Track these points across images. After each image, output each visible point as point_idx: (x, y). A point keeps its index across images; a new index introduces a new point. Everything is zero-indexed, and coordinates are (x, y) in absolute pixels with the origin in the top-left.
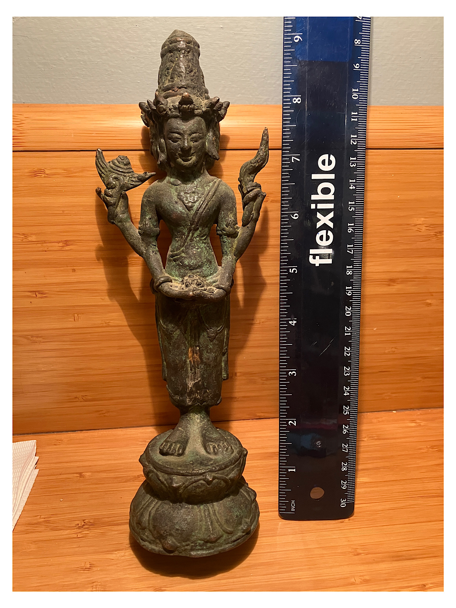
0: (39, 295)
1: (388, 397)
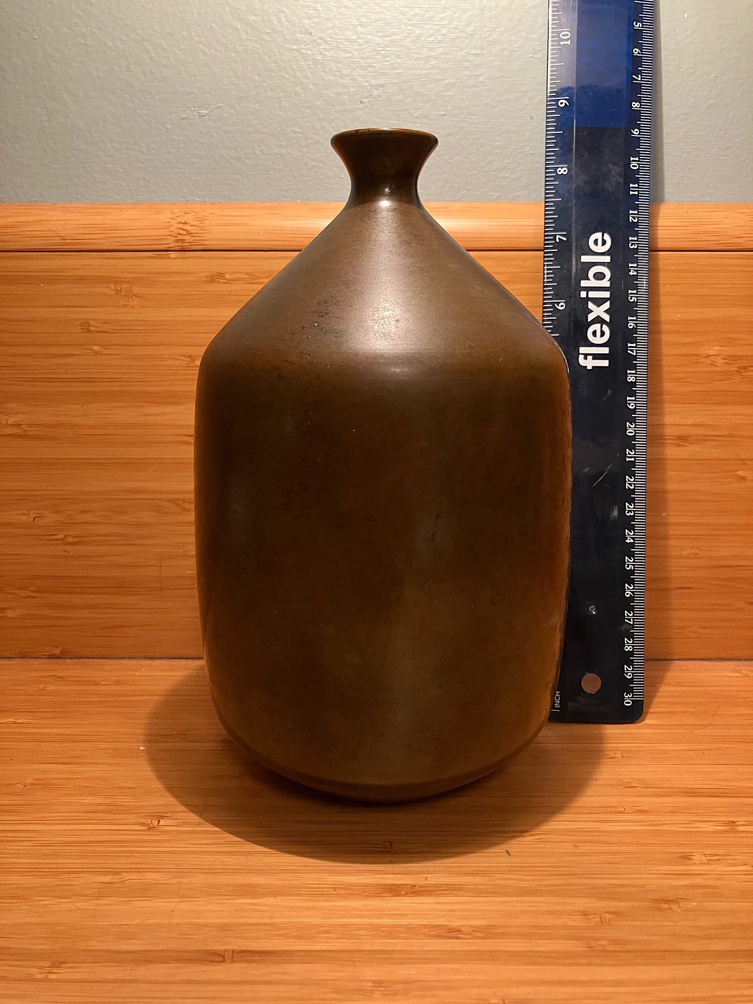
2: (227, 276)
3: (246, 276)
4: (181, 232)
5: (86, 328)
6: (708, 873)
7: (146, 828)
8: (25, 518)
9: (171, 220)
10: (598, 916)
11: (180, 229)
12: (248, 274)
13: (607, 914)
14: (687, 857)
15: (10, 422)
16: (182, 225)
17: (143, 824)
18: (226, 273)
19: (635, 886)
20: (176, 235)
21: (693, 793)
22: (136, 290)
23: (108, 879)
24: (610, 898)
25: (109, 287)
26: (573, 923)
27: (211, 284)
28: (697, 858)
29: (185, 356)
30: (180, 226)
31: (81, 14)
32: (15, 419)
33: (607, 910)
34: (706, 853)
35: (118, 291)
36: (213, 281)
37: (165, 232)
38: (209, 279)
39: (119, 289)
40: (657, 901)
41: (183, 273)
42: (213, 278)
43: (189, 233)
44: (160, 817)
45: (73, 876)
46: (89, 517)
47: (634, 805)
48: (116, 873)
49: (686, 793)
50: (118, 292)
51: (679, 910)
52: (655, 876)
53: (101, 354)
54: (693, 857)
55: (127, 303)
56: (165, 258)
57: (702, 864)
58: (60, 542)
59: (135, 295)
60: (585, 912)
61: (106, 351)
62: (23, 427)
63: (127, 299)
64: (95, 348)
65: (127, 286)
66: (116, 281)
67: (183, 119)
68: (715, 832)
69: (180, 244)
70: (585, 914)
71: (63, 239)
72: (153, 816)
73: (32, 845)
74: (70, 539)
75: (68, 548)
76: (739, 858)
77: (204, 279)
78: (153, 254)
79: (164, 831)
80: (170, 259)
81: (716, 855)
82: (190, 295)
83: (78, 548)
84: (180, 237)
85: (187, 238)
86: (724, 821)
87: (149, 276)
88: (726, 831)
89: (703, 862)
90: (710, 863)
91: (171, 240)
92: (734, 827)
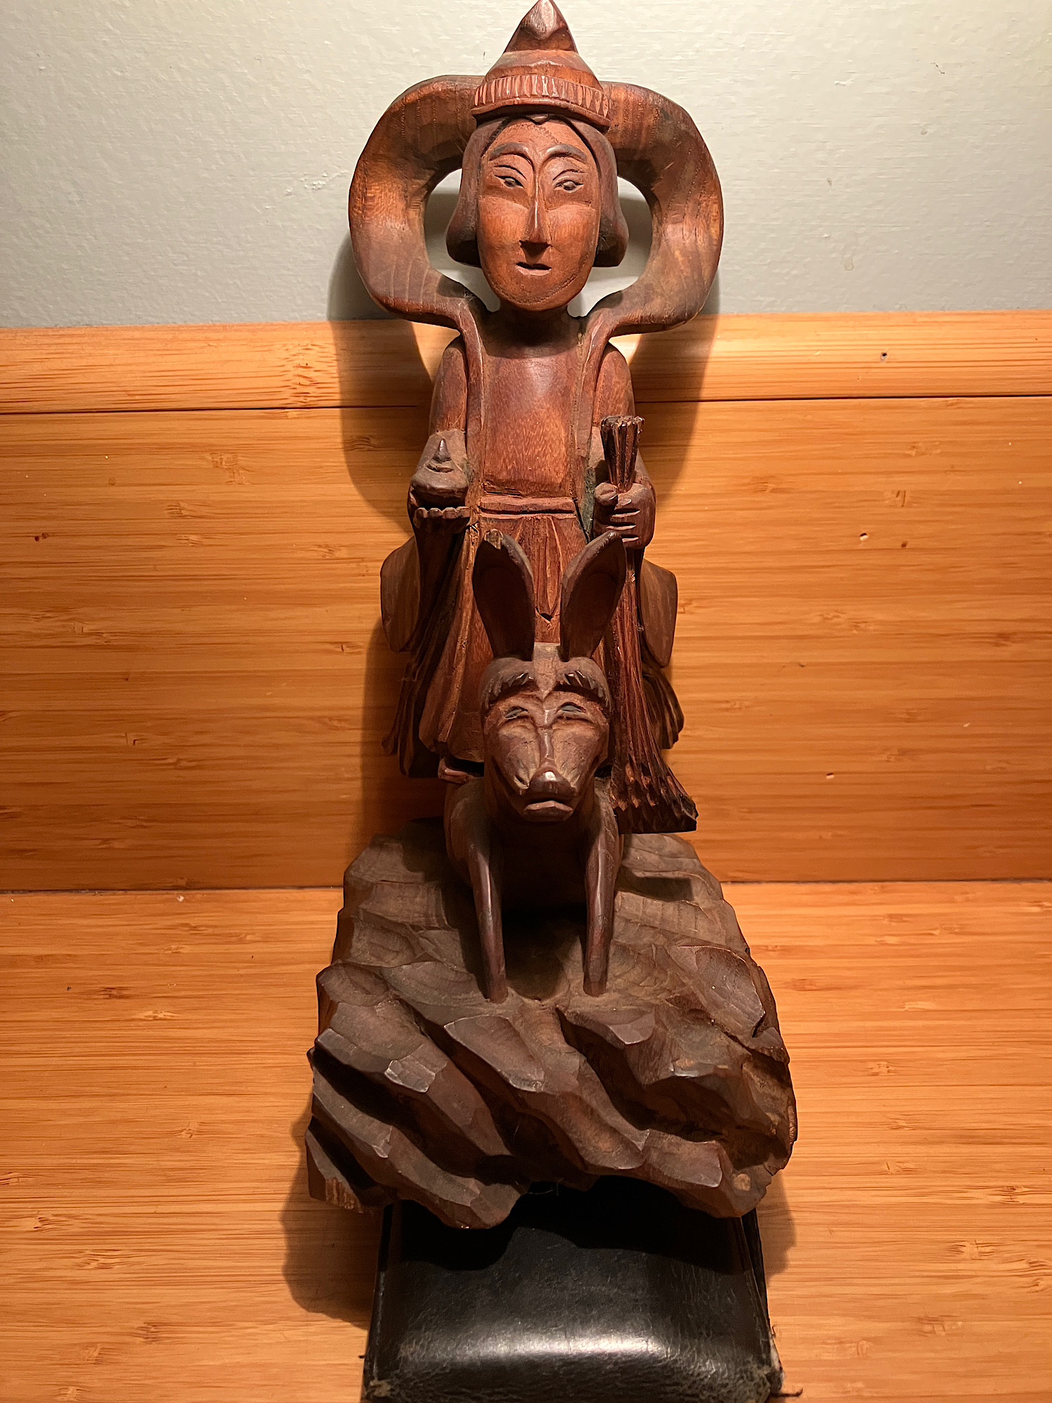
0: (347, 650)
1: (988, 854)
2: (373, 441)
4: (303, 381)
5: (176, 511)
6: (978, 1273)
8: (123, 741)
9: (284, 362)
10: (854, 1344)
11: (299, 376)
12: (404, 438)
13: (865, 1342)
14: (956, 1249)
15: (85, 630)
16: (302, 369)
18: (371, 436)
19: (896, 1297)
20: (296, 386)
21: (968, 1138)
22: (242, 461)
24: (870, 1317)
25: (203, 459)
26: (826, 1357)
27: (349, 452)
28: (968, 1249)
29: (320, 546)
30: (300, 371)
31: (111, 27)
32: (92, 627)
33: (865, 1335)
34: (978, 1242)
35: (217, 462)
36: (352, 448)
37: (278, 382)
38: (346, 445)
39: (218, 460)
40: (920, 1320)
41: (310, 438)
42: (353, 444)
43: (314, 384)
46: (205, 739)
47: (900, 1159)
49: (961, 1137)
50: (217, 465)
51: (943, 1334)
52: (919, 1280)
53: (203, 545)
54: (963, 1249)
55: (231, 480)
56: (281, 418)
58: (171, 767)
59: (243, 469)
60: (840, 1339)
61: (206, 542)
62: (104, 635)
63: (232, 474)
64: (193, 538)
65: (229, 456)
66: (214, 450)
67: (289, 194)
68: (991, 1205)
69: (302, 399)
70: (840, 1341)
71: (129, 395)
74: (185, 764)
75: (181, 773)
76: (1016, 1248)
77: (341, 446)
78: (262, 413)
80: (289, 419)
81: (990, 1244)
82: (321, 467)
83: (197, 772)
84: (300, 389)
85: (311, 390)
86: (1003, 1187)
87: (260, 442)
88: (1003, 1204)
89: (974, 1257)
90: (983, 1258)
91: (287, 393)
92: (1013, 1197)
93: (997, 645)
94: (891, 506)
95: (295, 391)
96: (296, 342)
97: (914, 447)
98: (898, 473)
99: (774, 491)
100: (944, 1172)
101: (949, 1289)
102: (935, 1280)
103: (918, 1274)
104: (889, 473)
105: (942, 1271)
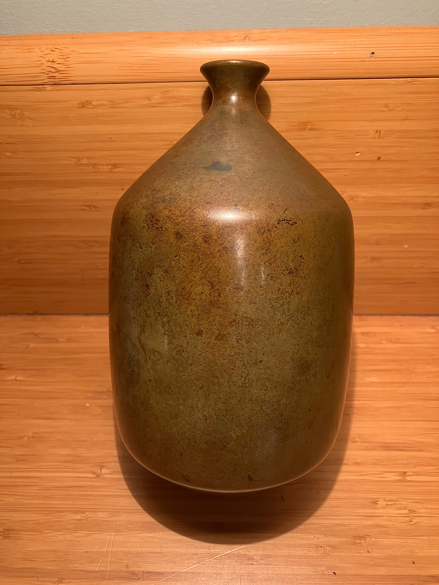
2: (94, 103)
3: (109, 103)
4: (51, 70)
6: (384, 515)
7: (95, 476)
9: (40, 59)
10: (323, 548)
11: (49, 67)
12: (110, 101)
13: (328, 547)
14: (375, 502)
16: (51, 63)
17: (93, 473)
18: (92, 100)
19: (345, 525)
20: (48, 73)
21: (387, 447)
22: (27, 114)
23: (78, 517)
24: (332, 535)
25: (5, 113)
26: (310, 554)
27: (82, 109)
28: (381, 503)
29: (72, 158)
30: (50, 64)
33: (328, 544)
34: (386, 499)
35: (13, 114)
36: (83, 107)
37: (38, 70)
38: (79, 105)
40: (355, 537)
41: (59, 102)
42: (83, 105)
43: (58, 71)
44: (102, 467)
45: (61, 514)
46: (30, 250)
47: (354, 458)
48: (83, 512)
49: (384, 447)
50: (13, 116)
51: (365, 544)
52: (356, 517)
53: (13, 158)
54: (378, 502)
55: (22, 124)
56: (43, 91)
57: (382, 508)
58: (16, 263)
59: (27, 118)
60: (317, 545)
61: (16, 156)
63: (22, 121)
64: (7, 154)
65: (19, 111)
66: (10, 108)
68: (394, 481)
69: (52, 80)
70: (317, 546)
72: (97, 465)
73: (38, 489)
74: (23, 261)
75: (23, 265)
76: (403, 503)
77: (77, 106)
78: (32, 88)
79: (105, 479)
80: (47, 91)
81: (391, 501)
82: (68, 117)
83: (29, 265)
84: (51, 74)
85: (56, 75)
86: (400, 472)
87: (34, 104)
88: (400, 481)
89: (383, 506)
90: (387, 507)
91: (44, 77)
92: (405, 477)
93: (424, 209)
94: (372, 138)
95: (48, 75)
96: (47, 47)
97: (387, 106)
98: (377, 120)
99: (310, 129)
100: (374, 464)
101: (370, 522)
102: (365, 518)
103: (356, 514)
104: (372, 121)
105: (368, 513)
